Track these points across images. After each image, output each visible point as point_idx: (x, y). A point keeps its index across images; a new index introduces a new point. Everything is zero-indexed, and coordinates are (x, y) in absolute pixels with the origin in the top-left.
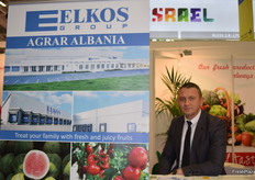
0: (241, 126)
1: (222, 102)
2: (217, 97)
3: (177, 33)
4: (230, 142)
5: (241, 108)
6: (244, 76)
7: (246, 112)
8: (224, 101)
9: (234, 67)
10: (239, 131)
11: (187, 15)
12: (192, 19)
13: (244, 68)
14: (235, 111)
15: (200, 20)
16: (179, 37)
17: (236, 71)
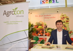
0: (46, 31)
1: (41, 25)
2: (40, 23)
3: (49, 6)
4: (43, 35)
5: (46, 26)
6: (47, 18)
7: (48, 27)
8: (42, 24)
9: (44, 16)
10: (46, 32)
11: (51, 1)
12: (53, 2)
13: (47, 16)
14: (45, 27)
15: (55, 3)
16: (50, 7)
17: (45, 17)
